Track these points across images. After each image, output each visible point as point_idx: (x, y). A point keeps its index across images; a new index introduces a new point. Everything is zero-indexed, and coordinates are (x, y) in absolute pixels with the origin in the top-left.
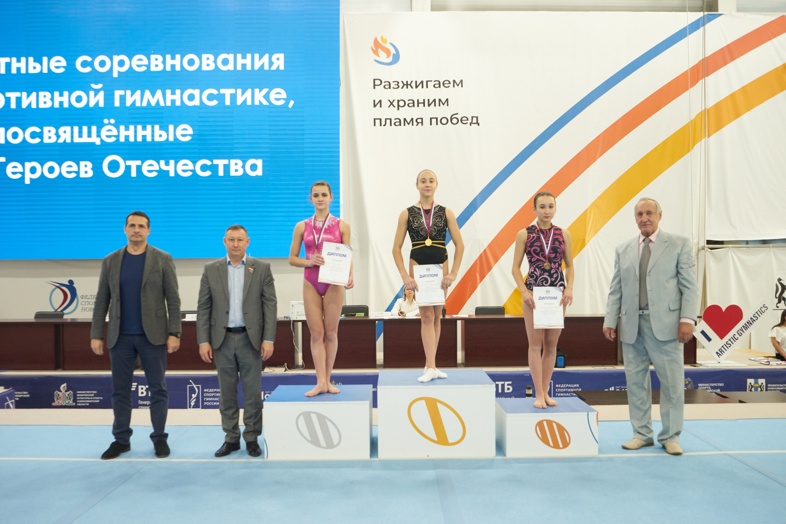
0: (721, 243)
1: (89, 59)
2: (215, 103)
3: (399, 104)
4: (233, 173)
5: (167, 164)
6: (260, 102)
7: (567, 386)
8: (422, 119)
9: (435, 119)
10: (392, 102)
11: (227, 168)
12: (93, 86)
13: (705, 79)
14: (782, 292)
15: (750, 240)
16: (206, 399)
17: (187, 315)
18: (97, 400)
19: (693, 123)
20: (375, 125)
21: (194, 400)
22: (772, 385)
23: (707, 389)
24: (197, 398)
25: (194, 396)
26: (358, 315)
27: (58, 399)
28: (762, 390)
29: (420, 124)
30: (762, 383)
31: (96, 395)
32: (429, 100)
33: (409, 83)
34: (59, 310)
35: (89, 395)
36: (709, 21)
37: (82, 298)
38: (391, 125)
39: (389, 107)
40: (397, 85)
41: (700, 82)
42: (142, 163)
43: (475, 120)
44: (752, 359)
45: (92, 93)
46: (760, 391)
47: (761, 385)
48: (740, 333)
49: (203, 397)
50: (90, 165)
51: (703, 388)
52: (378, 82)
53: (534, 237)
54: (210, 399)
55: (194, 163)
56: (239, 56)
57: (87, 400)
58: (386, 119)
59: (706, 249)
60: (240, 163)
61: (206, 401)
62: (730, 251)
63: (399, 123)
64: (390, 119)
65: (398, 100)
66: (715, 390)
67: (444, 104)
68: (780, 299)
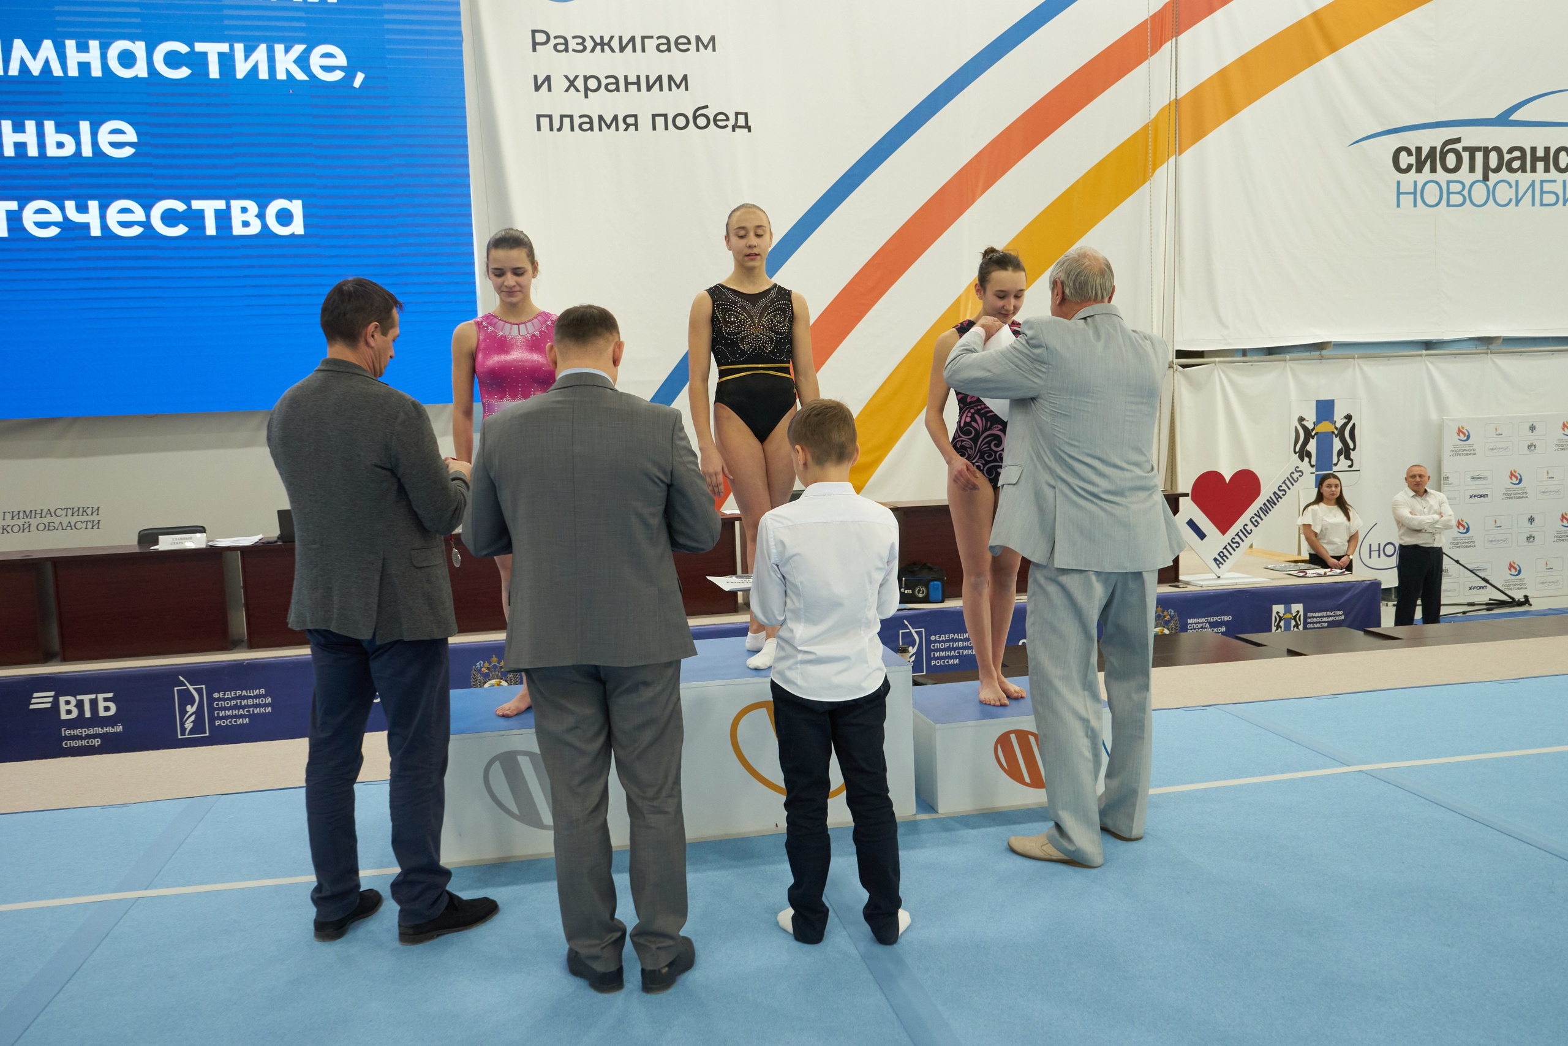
0: (1200, 354)
2: (184, 72)
3: (588, 85)
4: (238, 230)
5: (82, 208)
6: (288, 72)
7: (951, 637)
8: (635, 116)
9: (663, 118)
10: (572, 80)
11: (223, 217)
13: (1176, 40)
14: (1306, 442)
15: (1249, 349)
16: (218, 713)
17: (159, 536)
19: (1154, 126)
20: (539, 129)
21: (193, 718)
22: (1314, 615)
23: (1202, 628)
24: (199, 713)
25: (190, 709)
28: (1297, 626)
29: (632, 128)
30: (1298, 612)
32: (648, 77)
33: (606, 41)
38: (572, 129)
39: (567, 90)
40: (582, 44)
41: (1167, 47)
42: (21, 208)
43: (741, 118)
44: (1269, 566)
46: (1294, 628)
47: (1297, 615)
48: (1256, 521)
49: (211, 709)
51: (1195, 626)
52: (541, 38)
54: (229, 713)
55: (147, 208)
58: (562, 117)
59: (1175, 367)
60: (253, 207)
61: (221, 718)
62: (1217, 369)
63: (588, 124)
64: (571, 117)
65: (585, 77)
66: (1215, 630)
67: (678, 87)
68: (1303, 454)
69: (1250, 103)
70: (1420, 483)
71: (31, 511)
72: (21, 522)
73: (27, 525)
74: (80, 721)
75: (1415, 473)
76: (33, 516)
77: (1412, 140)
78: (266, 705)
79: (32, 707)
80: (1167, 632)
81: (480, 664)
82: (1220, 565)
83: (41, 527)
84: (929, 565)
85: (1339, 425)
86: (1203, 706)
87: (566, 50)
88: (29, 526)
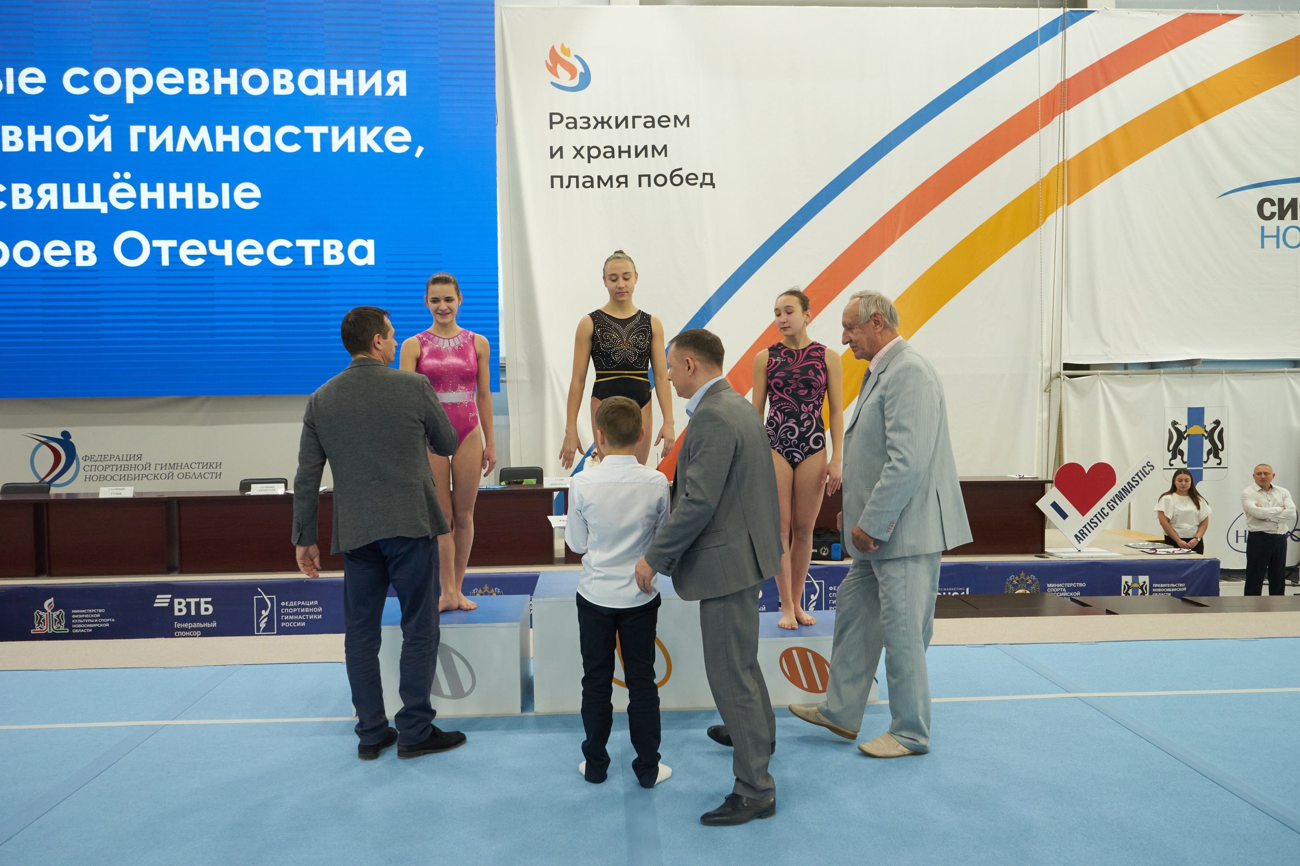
0: (1087, 367)
1: (84, 72)
2: (296, 148)
3: (590, 153)
4: (328, 261)
5: (220, 246)
6: (369, 147)
8: (626, 176)
9: (647, 178)
10: (578, 149)
11: (318, 252)
12: (94, 117)
13: (1064, 114)
14: (1179, 442)
15: (1130, 363)
16: (284, 618)
17: (252, 485)
18: (106, 623)
19: (1044, 184)
20: (552, 186)
21: (266, 620)
22: (1159, 585)
23: (1060, 591)
24: (270, 616)
25: (265, 613)
26: (527, 481)
27: (42, 624)
28: (1143, 594)
29: (623, 185)
30: (1145, 582)
31: (103, 616)
32: (636, 147)
33: (605, 120)
34: (47, 480)
35: (92, 616)
36: (1074, 21)
37: (85, 460)
38: (578, 187)
39: (575, 157)
40: (587, 122)
41: (1057, 119)
42: (179, 244)
43: (708, 178)
44: (1131, 544)
45: (91, 129)
46: (1141, 594)
47: (1143, 585)
48: (1112, 505)
49: (279, 614)
50: (91, 246)
51: (1054, 590)
52: (556, 118)
53: (776, 362)
54: (291, 617)
55: (265, 245)
56: (334, 73)
57: (90, 623)
58: (570, 177)
59: (1062, 377)
60: (339, 244)
61: (285, 621)
62: (1100, 380)
63: (589, 182)
64: (577, 177)
65: (588, 147)
66: (1071, 594)
67: (659, 154)
68: (1176, 452)
69: (1131, 161)
70: (1266, 479)
71: (174, 464)
72: (167, 472)
73: (171, 474)
74: (187, 618)
75: (1261, 471)
76: (175, 468)
77: (1275, 192)
78: (318, 613)
79: (155, 605)
80: (1028, 592)
81: (475, 591)
82: (1081, 541)
83: (181, 476)
84: (832, 530)
85: (1208, 429)
86: (984, 645)
87: (575, 127)
88: (173, 475)
